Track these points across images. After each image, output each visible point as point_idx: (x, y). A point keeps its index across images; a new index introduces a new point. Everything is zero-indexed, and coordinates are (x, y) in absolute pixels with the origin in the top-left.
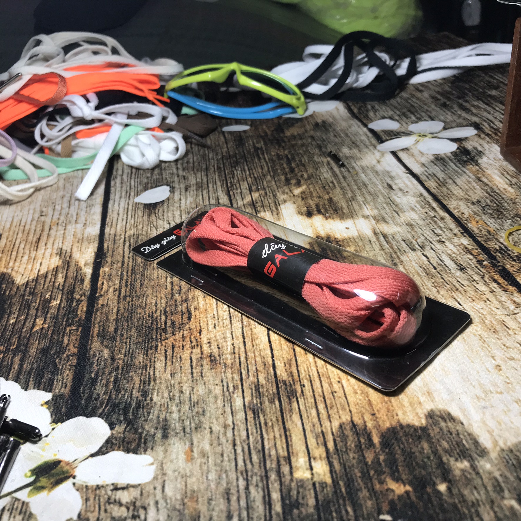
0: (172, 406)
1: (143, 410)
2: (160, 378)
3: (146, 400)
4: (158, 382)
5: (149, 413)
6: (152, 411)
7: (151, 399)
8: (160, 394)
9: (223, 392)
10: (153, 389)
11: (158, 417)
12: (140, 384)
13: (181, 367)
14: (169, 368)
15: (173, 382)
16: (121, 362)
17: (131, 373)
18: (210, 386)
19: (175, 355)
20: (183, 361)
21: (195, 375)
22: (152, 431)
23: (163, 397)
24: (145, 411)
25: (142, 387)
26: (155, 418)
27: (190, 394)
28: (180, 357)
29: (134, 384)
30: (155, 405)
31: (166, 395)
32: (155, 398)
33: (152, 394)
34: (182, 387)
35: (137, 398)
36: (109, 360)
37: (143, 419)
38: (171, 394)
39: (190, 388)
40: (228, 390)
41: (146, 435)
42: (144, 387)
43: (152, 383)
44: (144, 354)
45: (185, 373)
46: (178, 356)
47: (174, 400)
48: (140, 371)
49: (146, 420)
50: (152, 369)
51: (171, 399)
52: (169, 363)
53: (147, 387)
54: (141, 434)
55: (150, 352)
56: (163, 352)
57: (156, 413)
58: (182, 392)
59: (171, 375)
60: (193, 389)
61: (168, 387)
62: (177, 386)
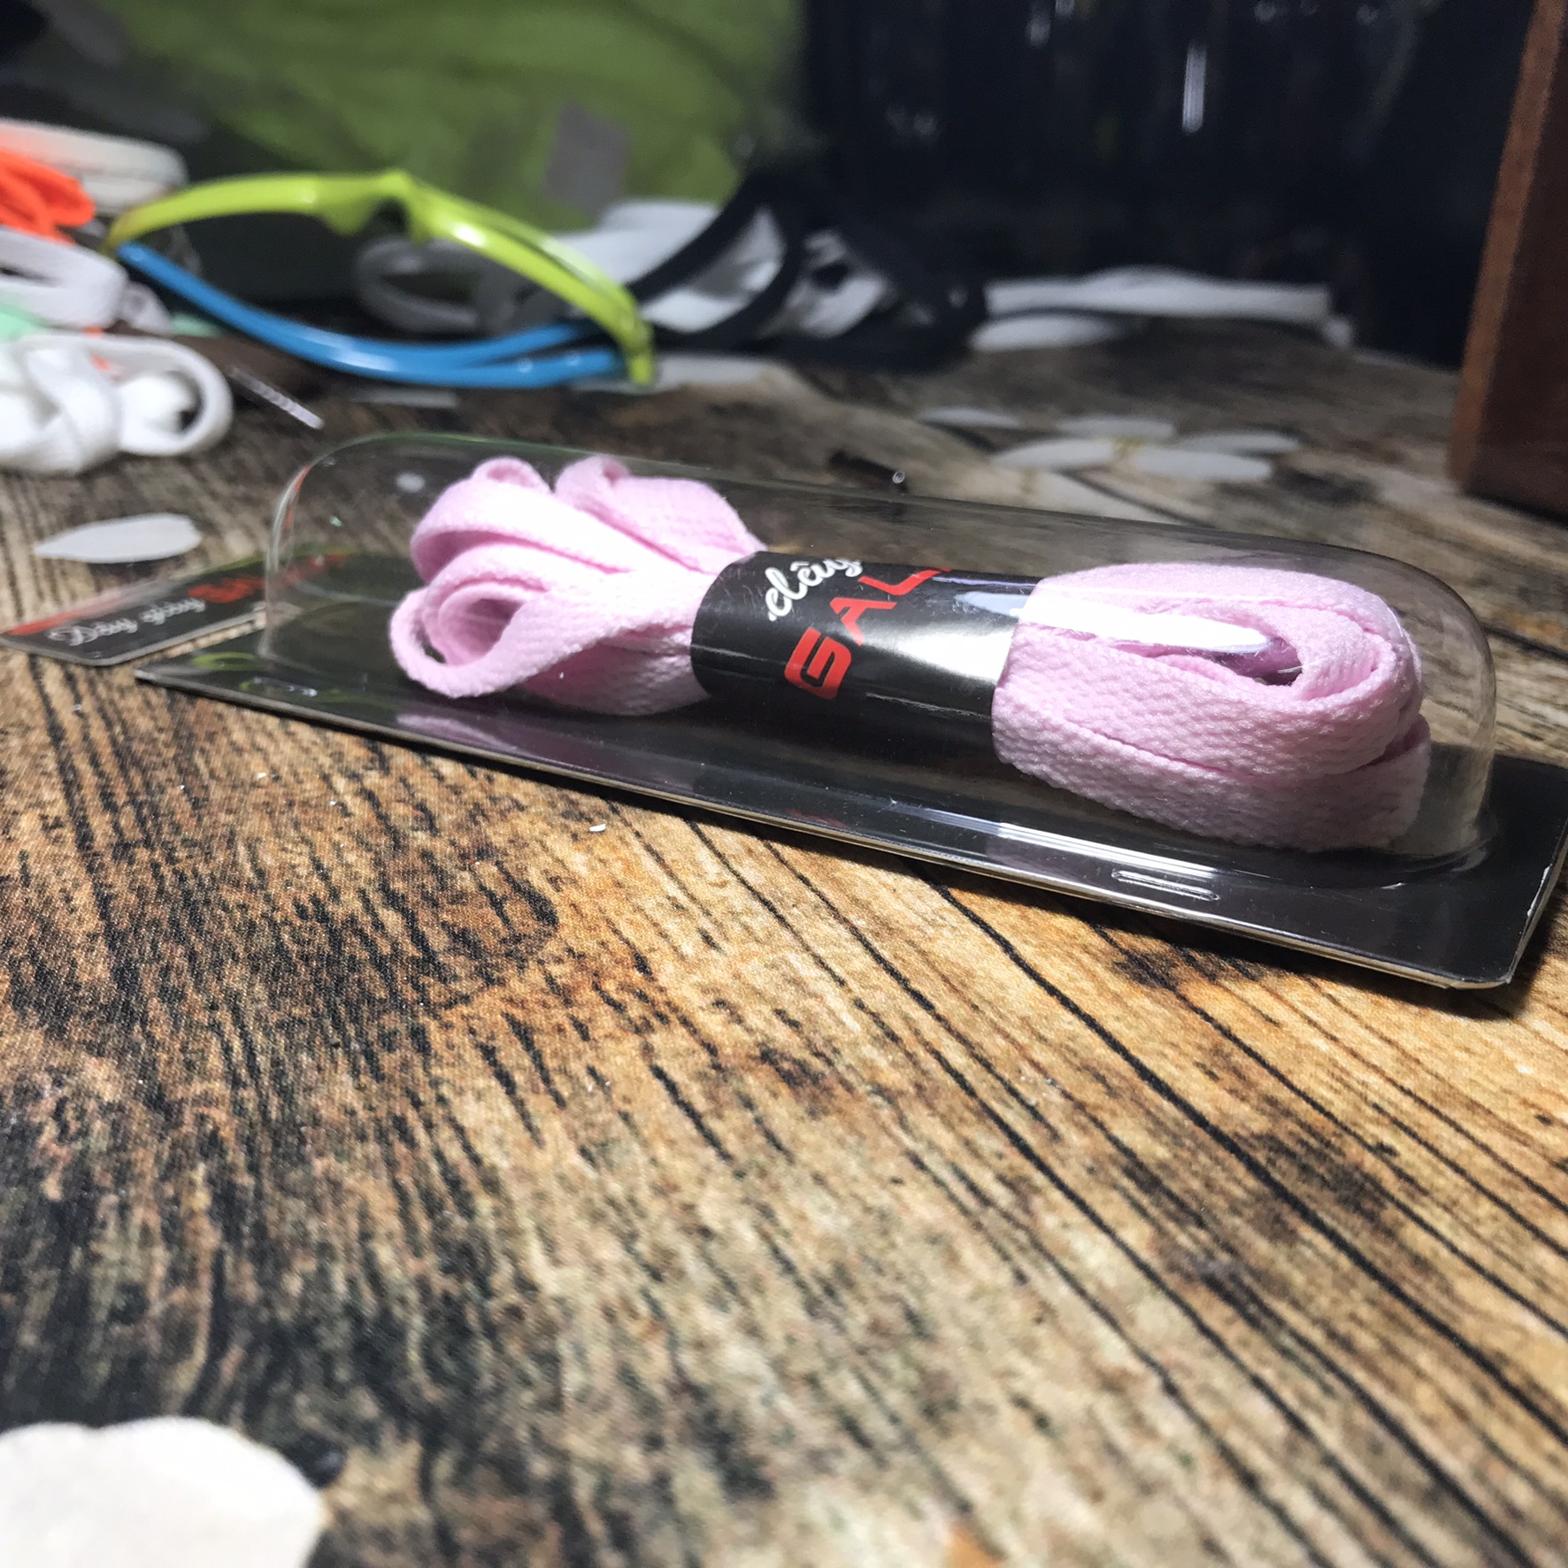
0: (684, 1308)
1: (498, 1348)
2: (525, 1175)
3: (487, 1292)
4: (517, 1192)
5: (551, 1362)
6: (564, 1347)
7: (526, 1285)
8: (568, 1252)
9: (965, 1211)
10: (511, 1232)
11: (627, 1377)
12: (404, 1215)
13: (626, 1117)
14: (553, 1126)
15: (616, 1188)
16: (219, 1115)
17: (319, 1165)
18: (861, 1191)
19: (551, 1063)
20: (620, 1090)
21: (732, 1144)
22: (634, 1461)
23: (598, 1269)
24: (514, 1348)
25: (425, 1226)
26: (603, 1381)
27: (765, 1237)
28: (592, 1072)
29: (364, 1215)
30: (568, 1314)
31: (609, 1251)
32: (549, 1279)
33: (513, 1258)
34: (689, 1208)
35: (422, 1284)
36: (139, 1110)
37: (527, 1397)
38: (642, 1247)
39: (749, 1213)
40: (986, 1201)
41: (604, 1489)
42: (441, 1225)
43: (484, 1204)
44: (355, 1072)
45: (671, 1143)
46: (577, 1067)
47: (681, 1274)
48: (373, 1149)
49: (554, 1403)
50: (445, 1133)
51: (656, 1276)
52: (539, 1104)
53: (460, 1222)
54: (559, 1491)
55: (388, 1061)
56: (474, 1058)
57: (600, 1354)
58: (706, 1232)
59: (584, 1152)
60: (766, 1212)
61: (596, 1217)
62: (656, 1207)
